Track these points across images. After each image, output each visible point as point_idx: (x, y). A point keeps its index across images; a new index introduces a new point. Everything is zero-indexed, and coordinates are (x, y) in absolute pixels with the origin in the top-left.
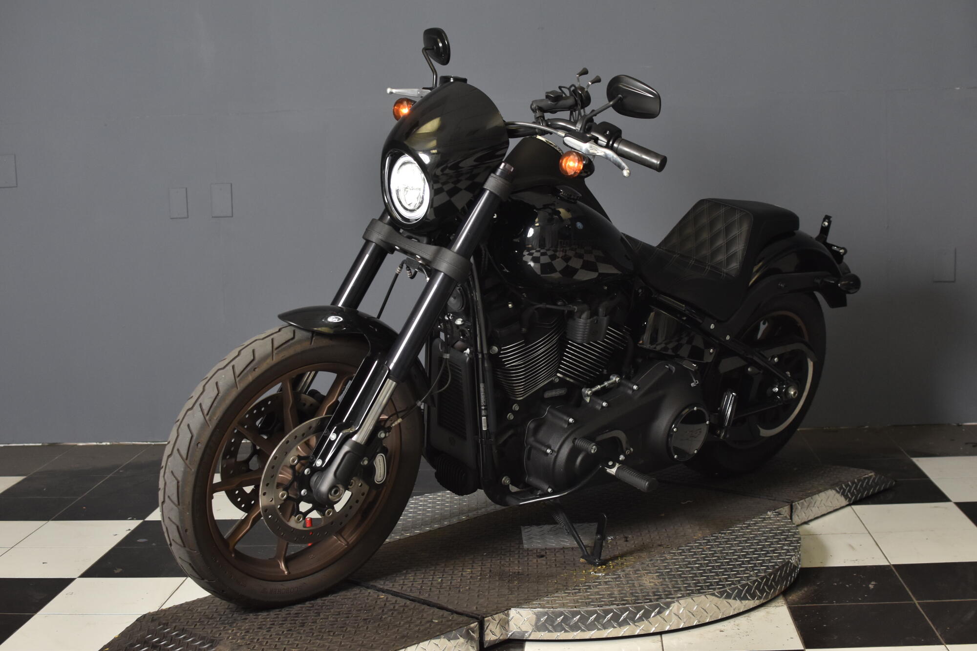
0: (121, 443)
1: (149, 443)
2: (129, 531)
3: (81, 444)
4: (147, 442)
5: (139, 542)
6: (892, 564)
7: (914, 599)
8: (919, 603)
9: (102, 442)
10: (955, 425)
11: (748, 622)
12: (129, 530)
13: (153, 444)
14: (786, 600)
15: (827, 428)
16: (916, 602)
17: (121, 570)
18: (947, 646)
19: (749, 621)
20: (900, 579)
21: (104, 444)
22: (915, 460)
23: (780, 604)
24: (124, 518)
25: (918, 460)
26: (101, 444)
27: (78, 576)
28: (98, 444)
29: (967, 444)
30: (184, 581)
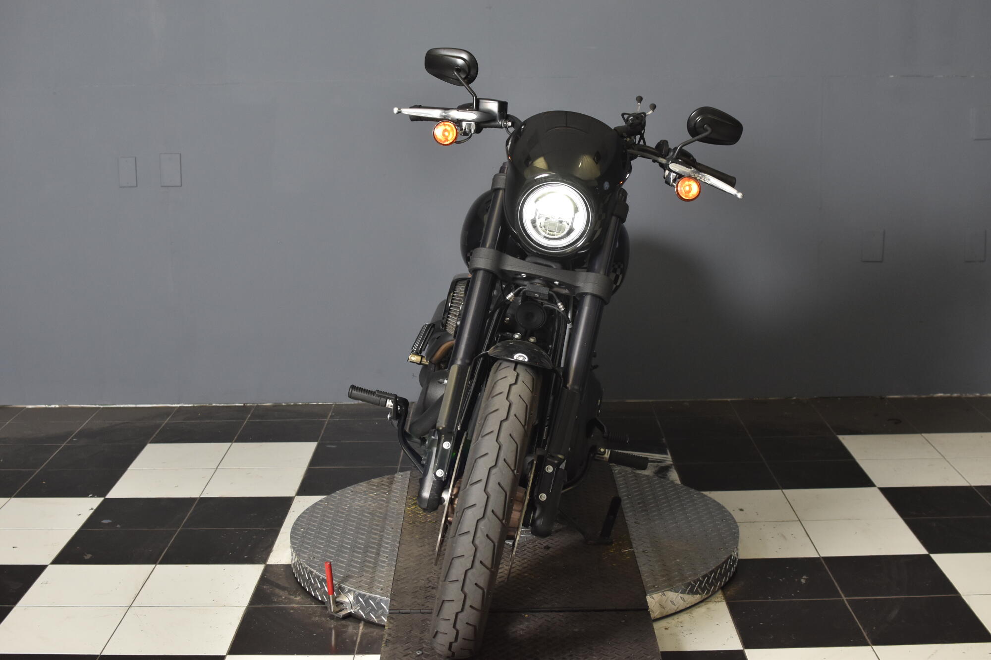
0: (70, 406)
1: (97, 406)
2: (93, 511)
3: (30, 407)
4: (95, 405)
5: (104, 524)
6: (822, 556)
7: (843, 595)
8: (847, 600)
9: (50, 405)
10: (879, 397)
11: (691, 619)
12: (92, 509)
13: (102, 407)
14: (724, 595)
15: (757, 399)
16: (844, 598)
17: (91, 555)
18: (874, 647)
20: (830, 573)
21: (53, 406)
22: (841, 437)
23: (719, 599)
24: (85, 495)
25: (843, 438)
26: (50, 407)
27: (50, 562)
28: (47, 406)
29: (889, 420)
30: (154, 569)
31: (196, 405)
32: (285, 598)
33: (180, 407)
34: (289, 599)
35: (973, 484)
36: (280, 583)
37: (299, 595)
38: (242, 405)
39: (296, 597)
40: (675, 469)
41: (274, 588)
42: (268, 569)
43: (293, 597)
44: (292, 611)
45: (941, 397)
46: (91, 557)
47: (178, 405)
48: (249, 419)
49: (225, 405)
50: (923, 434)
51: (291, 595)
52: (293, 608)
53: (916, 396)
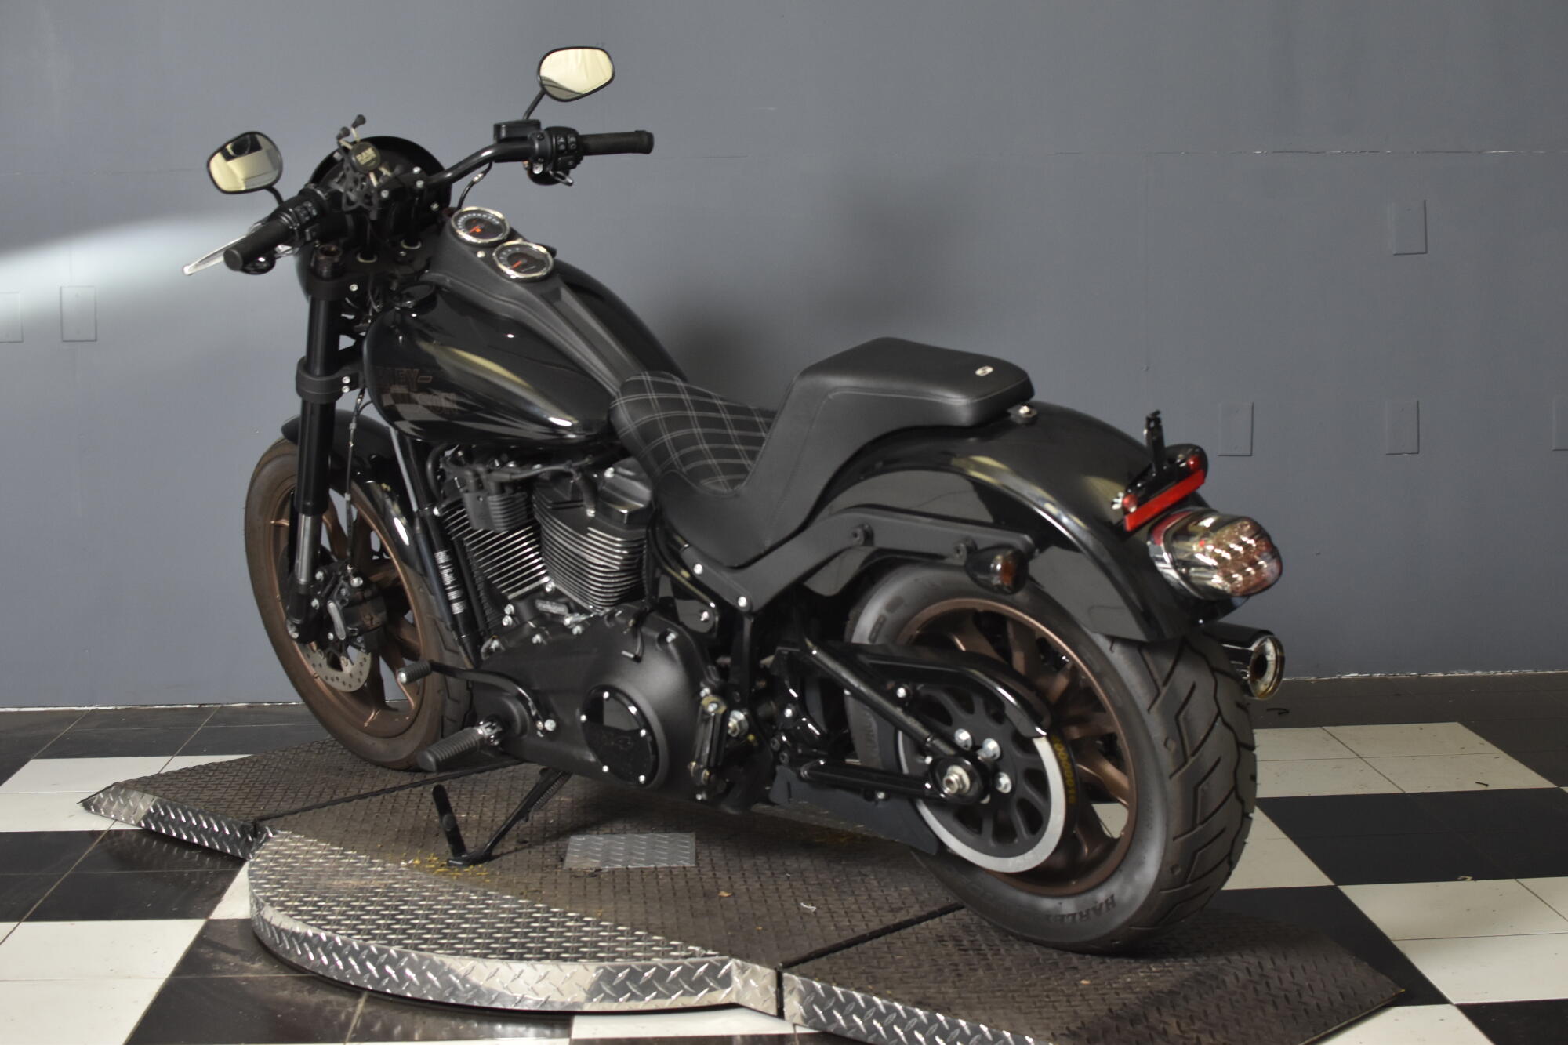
29: (1269, 709)
30: (15, 928)
31: (119, 708)
32: (236, 965)
33: (92, 710)
34: (242, 967)
35: (1408, 791)
36: (230, 944)
37: (260, 961)
39: (253, 964)
41: (218, 952)
42: (211, 926)
43: (248, 964)
44: (244, 983)
45: (1355, 680)
47: (90, 708)
48: (207, 724)
50: (1324, 727)
51: (244, 960)
52: (246, 979)
53: (1313, 678)
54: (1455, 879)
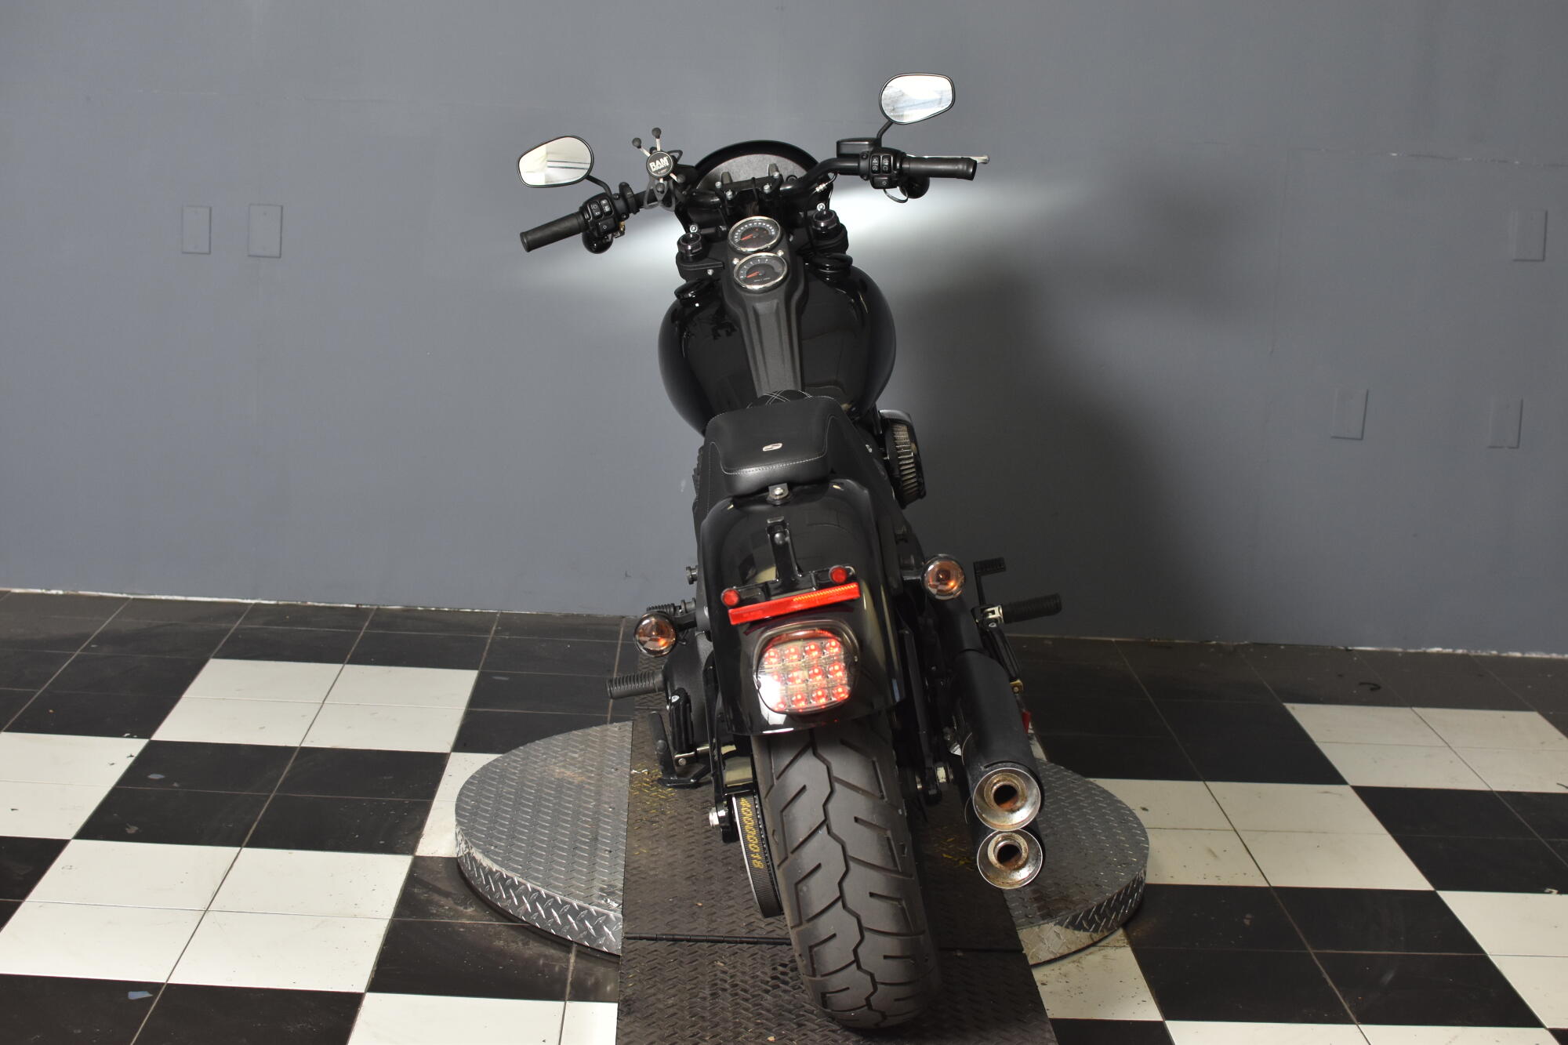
0: (81, 592)
1: (125, 595)
2: (131, 760)
3: (17, 591)
4: (122, 593)
5: (152, 780)
6: (1272, 885)
7: (1308, 946)
8: (1316, 954)
9: (49, 590)
10: (1342, 648)
11: (1078, 970)
12: (131, 756)
13: (132, 597)
14: (1128, 935)
15: (1156, 641)
16: (1312, 951)
17: (136, 828)
18: (1360, 1026)
19: (1080, 969)
20: (1286, 912)
21: (54, 592)
22: (1289, 706)
23: (1120, 943)
24: (119, 734)
25: (1294, 708)
26: (49, 592)
27: (73, 835)
28: (44, 591)
29: (1361, 684)
30: (238, 854)
31: (280, 603)
32: (450, 909)
33: (256, 604)
34: (456, 911)
35: (1496, 788)
36: (439, 885)
37: (471, 905)
38: (354, 606)
39: (466, 908)
40: (1038, 741)
41: (430, 893)
42: (418, 864)
43: (462, 908)
44: (462, 930)
45: (1438, 654)
46: (137, 831)
47: (253, 602)
48: (368, 628)
49: (328, 605)
50: (1414, 708)
51: (457, 904)
52: (463, 925)
53: (1400, 650)
54: (1542, 892)
